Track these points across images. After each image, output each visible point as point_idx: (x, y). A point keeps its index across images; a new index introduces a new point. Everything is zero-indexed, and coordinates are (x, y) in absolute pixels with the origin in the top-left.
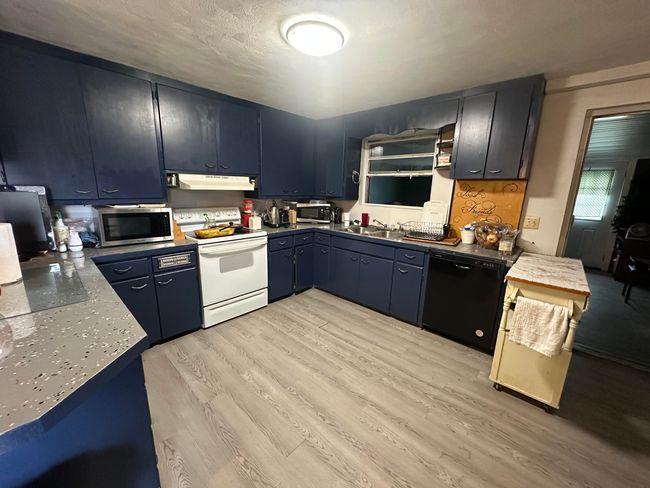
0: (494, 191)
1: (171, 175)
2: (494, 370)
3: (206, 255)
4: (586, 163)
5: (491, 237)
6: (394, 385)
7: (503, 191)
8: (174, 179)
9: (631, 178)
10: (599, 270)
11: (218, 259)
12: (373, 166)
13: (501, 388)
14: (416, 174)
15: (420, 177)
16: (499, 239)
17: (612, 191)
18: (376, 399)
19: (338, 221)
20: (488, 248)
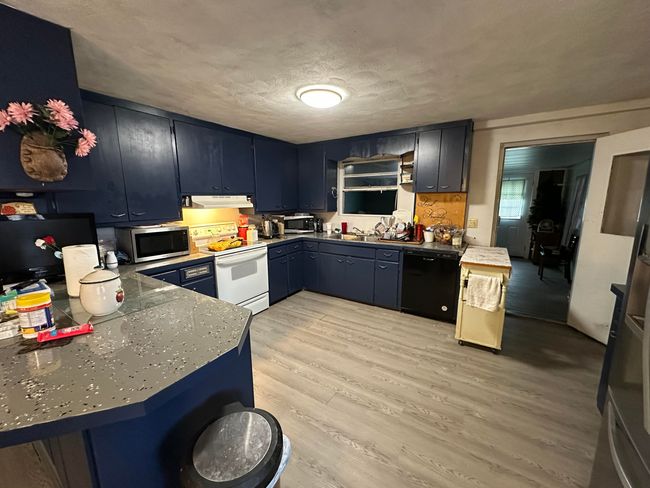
0: (445, 201)
1: (185, 197)
2: (458, 330)
3: (221, 265)
4: (505, 175)
5: (446, 236)
6: (390, 352)
7: (451, 201)
8: (187, 200)
9: (537, 185)
10: (522, 258)
11: (230, 268)
12: (348, 182)
13: (463, 343)
14: (385, 188)
15: (388, 191)
16: (452, 237)
17: (526, 196)
18: (379, 362)
19: (320, 230)
20: (445, 244)
